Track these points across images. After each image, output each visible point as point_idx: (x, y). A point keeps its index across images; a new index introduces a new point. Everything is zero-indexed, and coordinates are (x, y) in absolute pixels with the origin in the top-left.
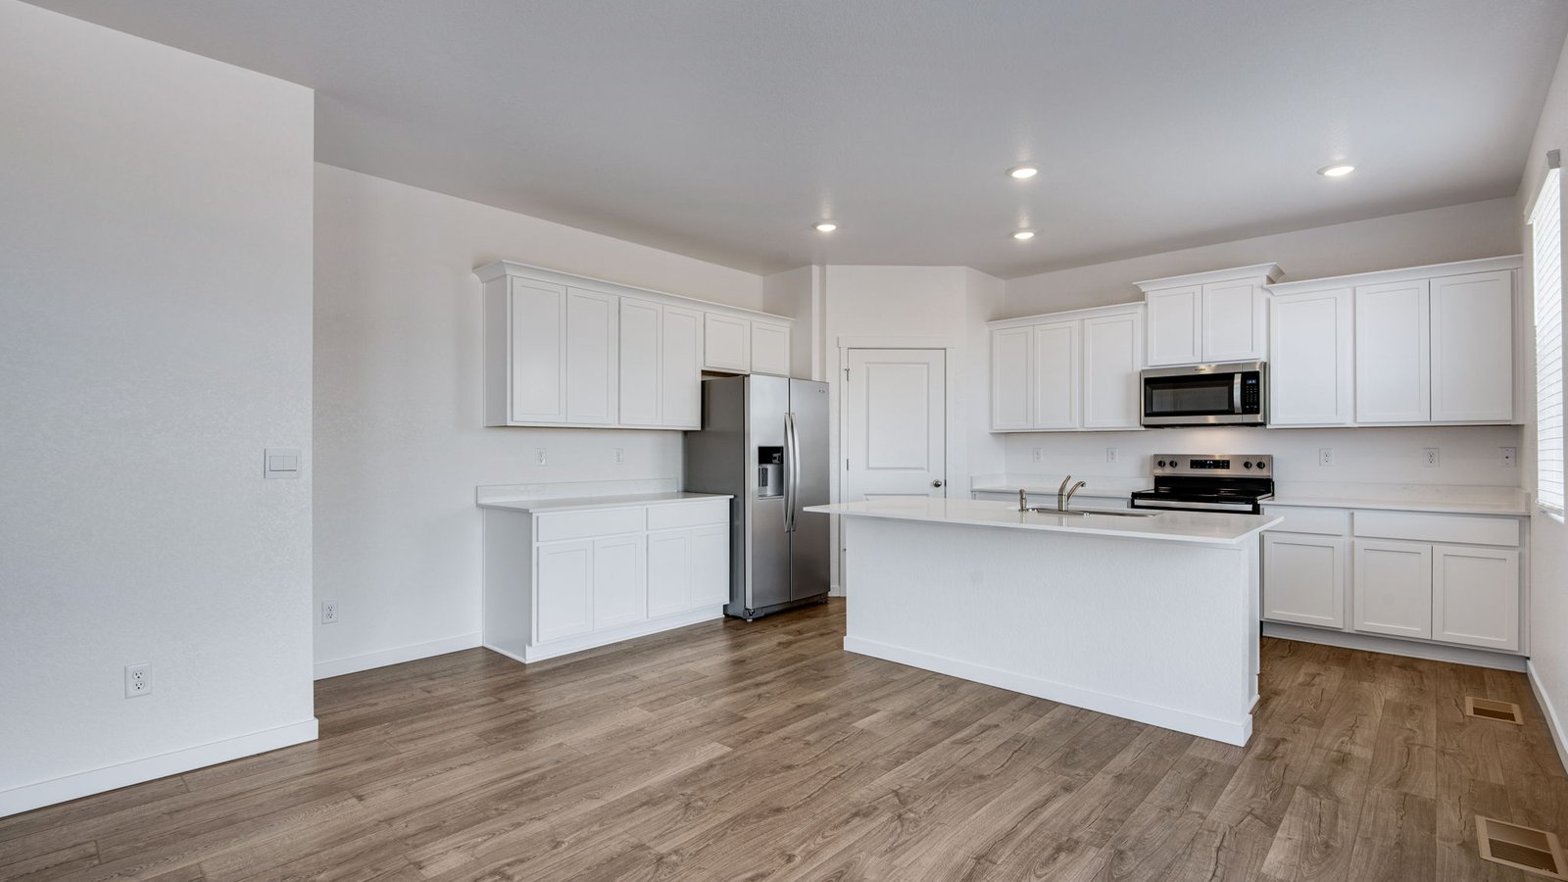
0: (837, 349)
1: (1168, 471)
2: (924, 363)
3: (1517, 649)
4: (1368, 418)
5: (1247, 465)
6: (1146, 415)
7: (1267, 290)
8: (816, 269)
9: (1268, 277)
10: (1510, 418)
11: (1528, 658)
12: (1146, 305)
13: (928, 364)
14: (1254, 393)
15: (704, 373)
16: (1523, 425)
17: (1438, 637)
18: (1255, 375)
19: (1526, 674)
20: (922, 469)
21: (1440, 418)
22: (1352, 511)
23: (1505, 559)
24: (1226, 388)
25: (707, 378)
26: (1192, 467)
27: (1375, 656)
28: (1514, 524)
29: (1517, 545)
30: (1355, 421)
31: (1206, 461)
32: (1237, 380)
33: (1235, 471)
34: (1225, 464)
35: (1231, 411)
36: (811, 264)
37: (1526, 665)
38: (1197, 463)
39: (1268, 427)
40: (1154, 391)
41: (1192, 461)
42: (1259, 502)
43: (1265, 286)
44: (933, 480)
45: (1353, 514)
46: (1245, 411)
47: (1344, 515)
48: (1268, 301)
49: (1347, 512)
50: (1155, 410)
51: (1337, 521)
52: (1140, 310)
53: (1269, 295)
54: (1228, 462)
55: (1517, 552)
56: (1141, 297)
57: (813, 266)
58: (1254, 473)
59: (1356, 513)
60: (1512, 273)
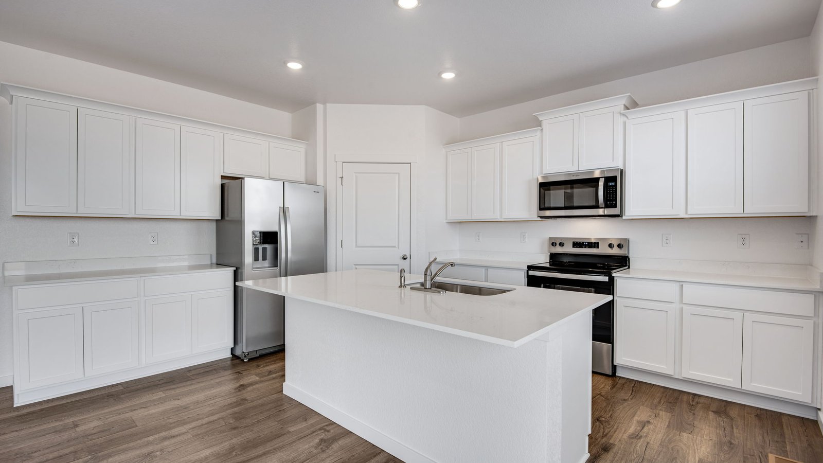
0: (335, 163)
1: (558, 250)
2: (396, 173)
3: (810, 402)
4: (696, 210)
5: (611, 246)
6: (541, 209)
7: (624, 115)
8: (320, 107)
9: (624, 105)
10: (807, 211)
11: (819, 409)
12: (542, 129)
13: (399, 173)
14: (613, 193)
15: (223, 177)
16: (817, 216)
17: (745, 387)
18: (614, 179)
19: (817, 421)
20: (395, 247)
21: (752, 209)
22: (682, 283)
23: (802, 327)
24: (594, 189)
25: (225, 181)
26: (573, 247)
27: (697, 399)
28: (811, 298)
29: (813, 315)
30: (686, 213)
31: (583, 243)
32: (601, 183)
33: (603, 250)
34: (595, 245)
35: (597, 206)
36: (316, 103)
37: (817, 414)
38: (577, 244)
39: (624, 217)
40: (546, 192)
41: (573, 242)
42: (613, 275)
43: (623, 112)
44: (402, 255)
45: (682, 285)
46: (607, 206)
47: (675, 287)
48: (625, 123)
49: (678, 284)
50: (547, 205)
51: (670, 291)
52: (539, 134)
53: (625, 119)
54: (598, 243)
55: (813, 321)
56: (539, 124)
57: (317, 104)
58: (615, 251)
59: (685, 286)
60: (809, 94)
